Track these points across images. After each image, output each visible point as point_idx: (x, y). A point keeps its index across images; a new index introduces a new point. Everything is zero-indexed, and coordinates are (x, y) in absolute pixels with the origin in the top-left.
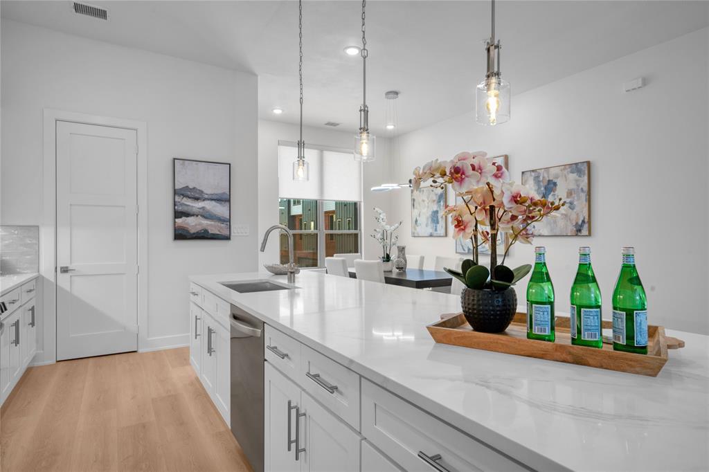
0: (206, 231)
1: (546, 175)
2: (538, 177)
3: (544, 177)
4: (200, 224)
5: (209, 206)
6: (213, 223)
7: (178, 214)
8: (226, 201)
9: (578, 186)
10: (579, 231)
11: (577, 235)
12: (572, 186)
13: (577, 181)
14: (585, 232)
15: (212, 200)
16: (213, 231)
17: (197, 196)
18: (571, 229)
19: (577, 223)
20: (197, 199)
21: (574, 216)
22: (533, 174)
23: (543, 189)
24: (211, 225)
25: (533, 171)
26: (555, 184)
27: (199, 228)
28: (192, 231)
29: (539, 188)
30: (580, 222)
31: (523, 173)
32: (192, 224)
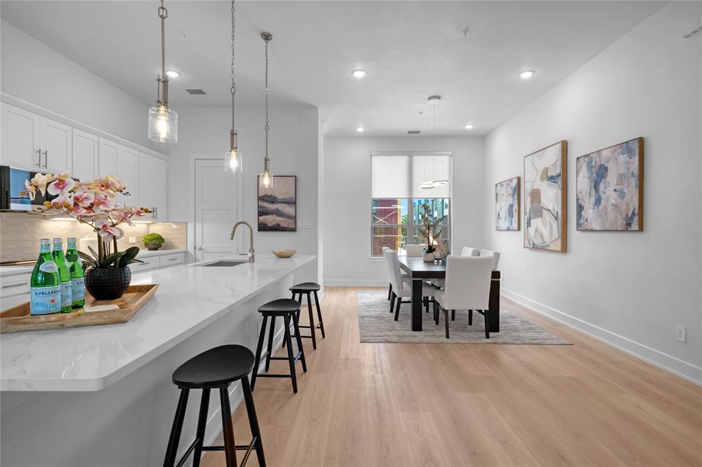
0: (279, 225)
1: (598, 159)
2: (591, 162)
3: (596, 162)
4: (275, 220)
5: (280, 207)
6: (283, 219)
7: (260, 214)
8: (292, 203)
9: (628, 169)
10: (629, 224)
11: (626, 230)
12: (622, 170)
13: (627, 163)
14: (635, 226)
15: (283, 203)
16: (283, 225)
17: (273, 200)
18: (621, 223)
19: (627, 215)
20: (273, 203)
21: (624, 207)
22: (586, 159)
23: (595, 175)
24: (282, 221)
25: (586, 156)
26: (606, 169)
27: (274, 223)
28: (269, 225)
29: (592, 175)
30: (630, 214)
31: (578, 158)
32: (270, 220)
